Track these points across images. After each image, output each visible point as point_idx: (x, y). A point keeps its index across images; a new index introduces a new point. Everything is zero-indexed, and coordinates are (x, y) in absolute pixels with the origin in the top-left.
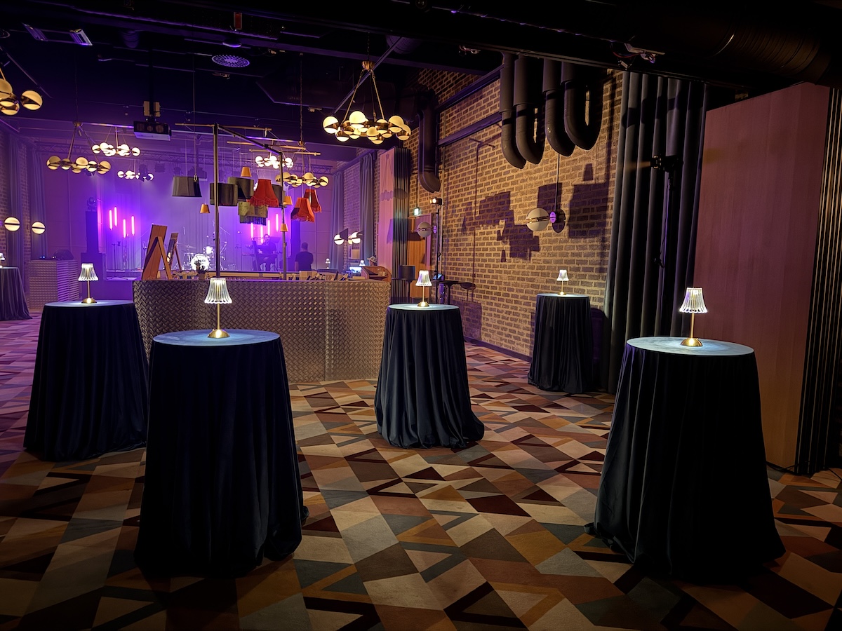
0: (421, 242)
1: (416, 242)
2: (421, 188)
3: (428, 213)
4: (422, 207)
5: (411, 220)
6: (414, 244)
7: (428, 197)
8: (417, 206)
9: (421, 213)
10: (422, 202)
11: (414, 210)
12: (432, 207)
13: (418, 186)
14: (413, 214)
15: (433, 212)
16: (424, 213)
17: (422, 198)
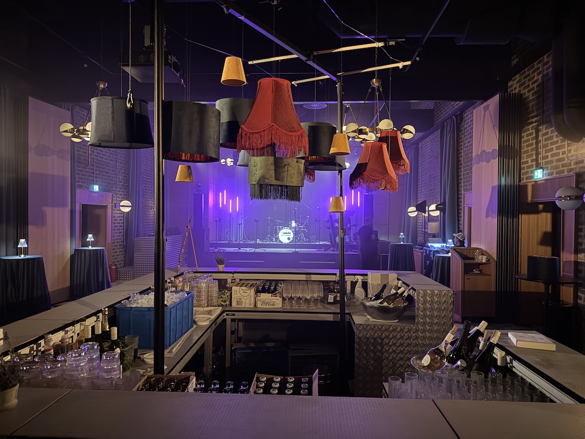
0: (539, 216)
1: (531, 216)
2: (546, 140)
3: (566, 173)
4: (550, 166)
5: (527, 185)
6: (529, 219)
7: (565, 149)
8: (538, 167)
9: (549, 174)
10: (549, 159)
11: (532, 172)
12: (577, 163)
13: (540, 138)
14: (532, 177)
15: (577, 171)
16: (554, 175)
17: (549, 154)
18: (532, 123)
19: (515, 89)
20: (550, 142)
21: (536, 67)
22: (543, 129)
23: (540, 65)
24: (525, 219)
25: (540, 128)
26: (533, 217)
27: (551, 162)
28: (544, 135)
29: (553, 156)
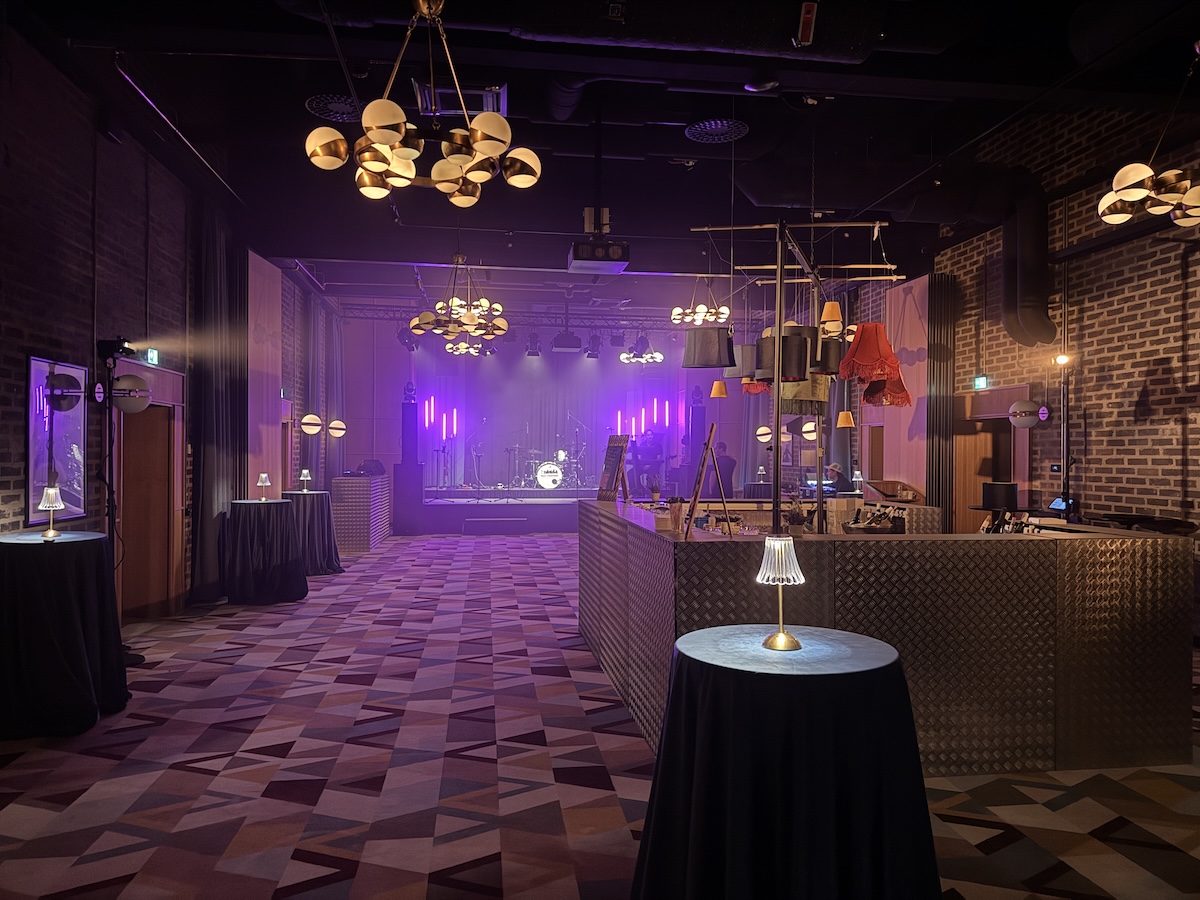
0: (978, 436)
1: (968, 437)
2: (990, 340)
3: (1016, 383)
4: (995, 373)
5: (964, 397)
6: (965, 441)
7: (1016, 354)
8: (980, 373)
9: (994, 384)
10: (995, 364)
11: (972, 380)
12: (1029, 372)
13: (981, 337)
14: (970, 387)
15: (1031, 381)
16: (1002, 385)
17: (995, 358)
18: (970, 316)
19: (946, 267)
20: (995, 342)
21: (975, 244)
22: (986, 326)
23: (981, 243)
24: (959, 441)
25: (981, 323)
26: (970, 439)
27: (998, 368)
28: (988, 333)
29: (999, 360)
